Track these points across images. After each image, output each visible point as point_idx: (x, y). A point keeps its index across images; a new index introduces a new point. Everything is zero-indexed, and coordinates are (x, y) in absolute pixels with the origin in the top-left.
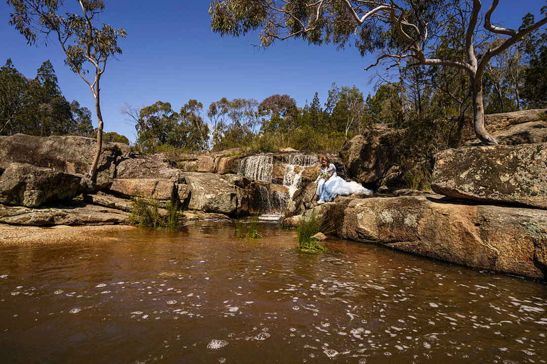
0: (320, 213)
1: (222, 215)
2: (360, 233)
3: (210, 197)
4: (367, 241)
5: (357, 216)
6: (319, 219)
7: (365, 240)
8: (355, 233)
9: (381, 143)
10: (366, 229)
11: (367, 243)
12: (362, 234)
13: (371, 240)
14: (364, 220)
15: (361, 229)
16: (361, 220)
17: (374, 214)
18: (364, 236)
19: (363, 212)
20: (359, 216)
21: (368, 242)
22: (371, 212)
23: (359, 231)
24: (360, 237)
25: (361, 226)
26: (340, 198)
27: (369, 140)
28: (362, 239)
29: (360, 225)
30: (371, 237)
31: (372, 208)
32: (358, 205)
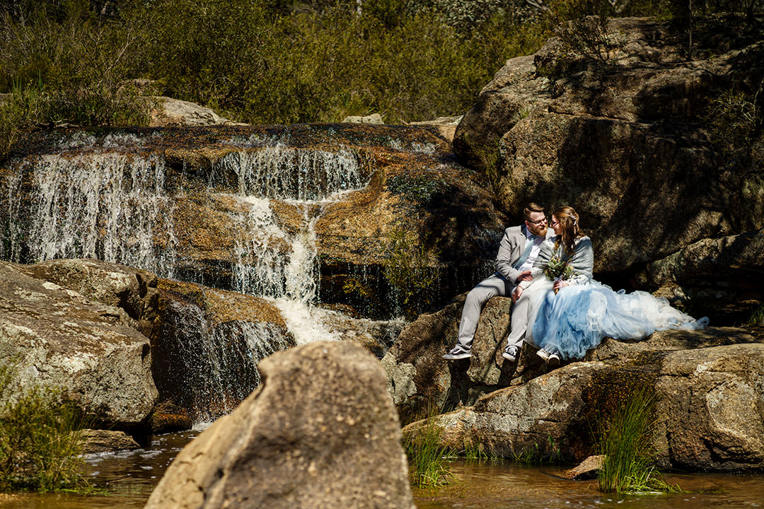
0: (557, 398)
1: (119, 433)
2: (718, 445)
3: (83, 367)
4: (738, 465)
5: (704, 401)
6: (555, 417)
7: (729, 465)
8: (702, 447)
9: (642, 116)
10: (734, 433)
11: (735, 471)
12: (724, 449)
13: (748, 461)
14: (727, 410)
15: (720, 435)
16: (719, 409)
17: (752, 391)
18: (731, 453)
19: (722, 388)
20: (712, 399)
21: (740, 469)
22: (743, 386)
23: (713, 442)
24: (715, 458)
25: (721, 428)
26: (617, 347)
27: (595, 101)
28: (723, 461)
29: (718, 424)
30: (748, 453)
31: (745, 374)
32: (701, 368)
